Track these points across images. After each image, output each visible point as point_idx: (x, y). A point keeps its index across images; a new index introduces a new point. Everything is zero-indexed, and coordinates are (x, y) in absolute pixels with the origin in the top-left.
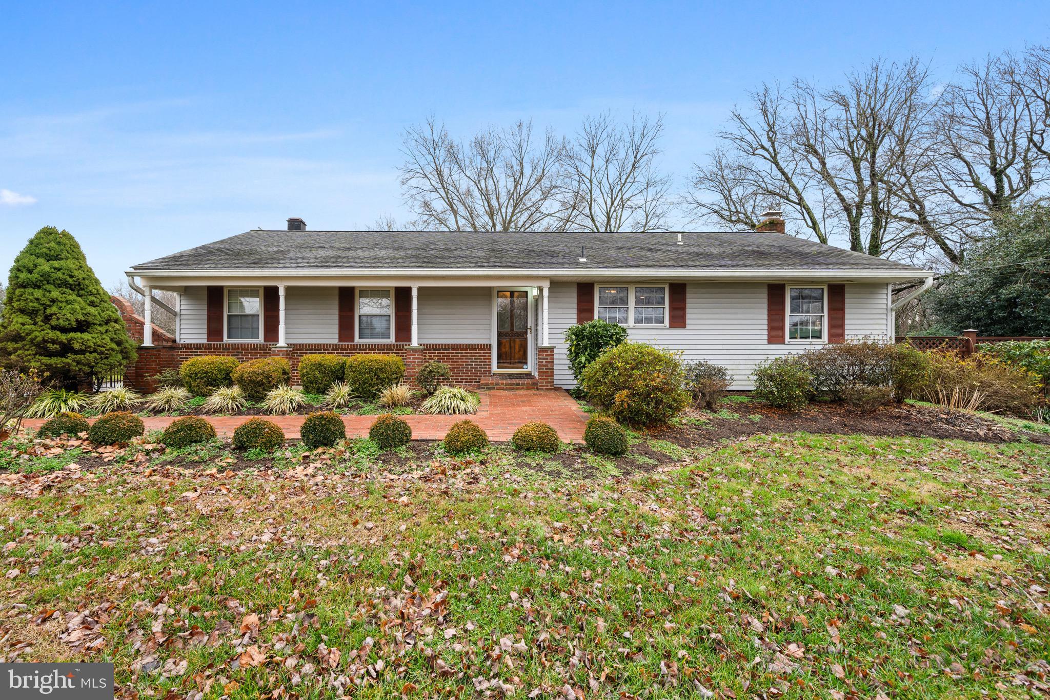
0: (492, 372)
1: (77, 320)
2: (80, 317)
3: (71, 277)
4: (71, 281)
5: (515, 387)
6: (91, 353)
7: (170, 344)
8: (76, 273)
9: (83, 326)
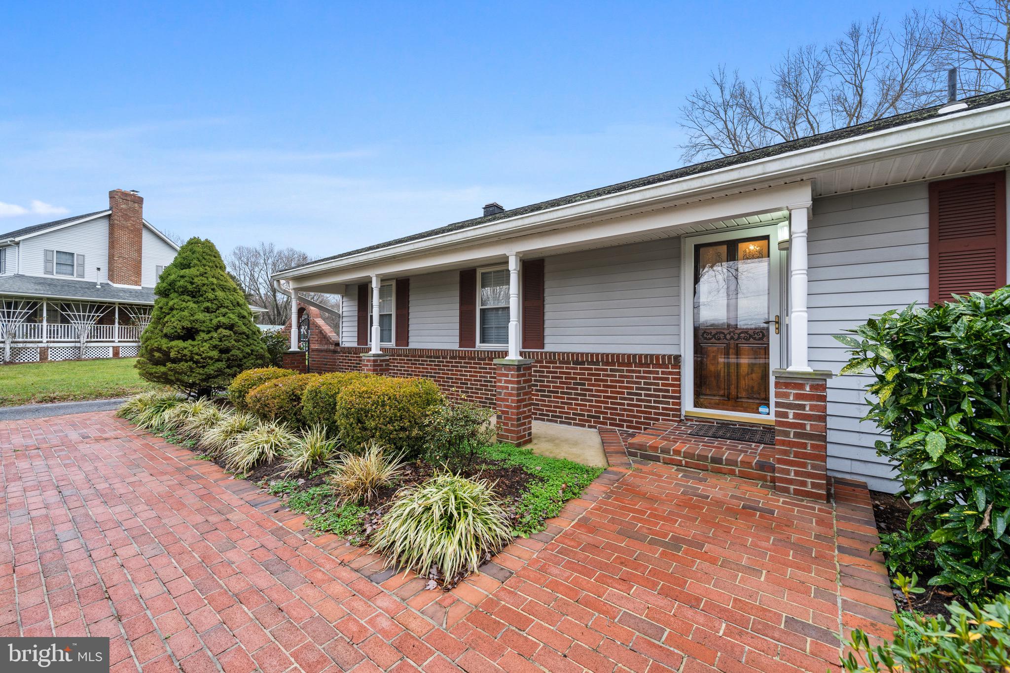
0: (683, 413)
1: (183, 328)
2: (187, 324)
3: (192, 283)
4: (190, 287)
5: (710, 466)
6: (186, 361)
7: (332, 347)
8: (196, 280)
9: (189, 334)
